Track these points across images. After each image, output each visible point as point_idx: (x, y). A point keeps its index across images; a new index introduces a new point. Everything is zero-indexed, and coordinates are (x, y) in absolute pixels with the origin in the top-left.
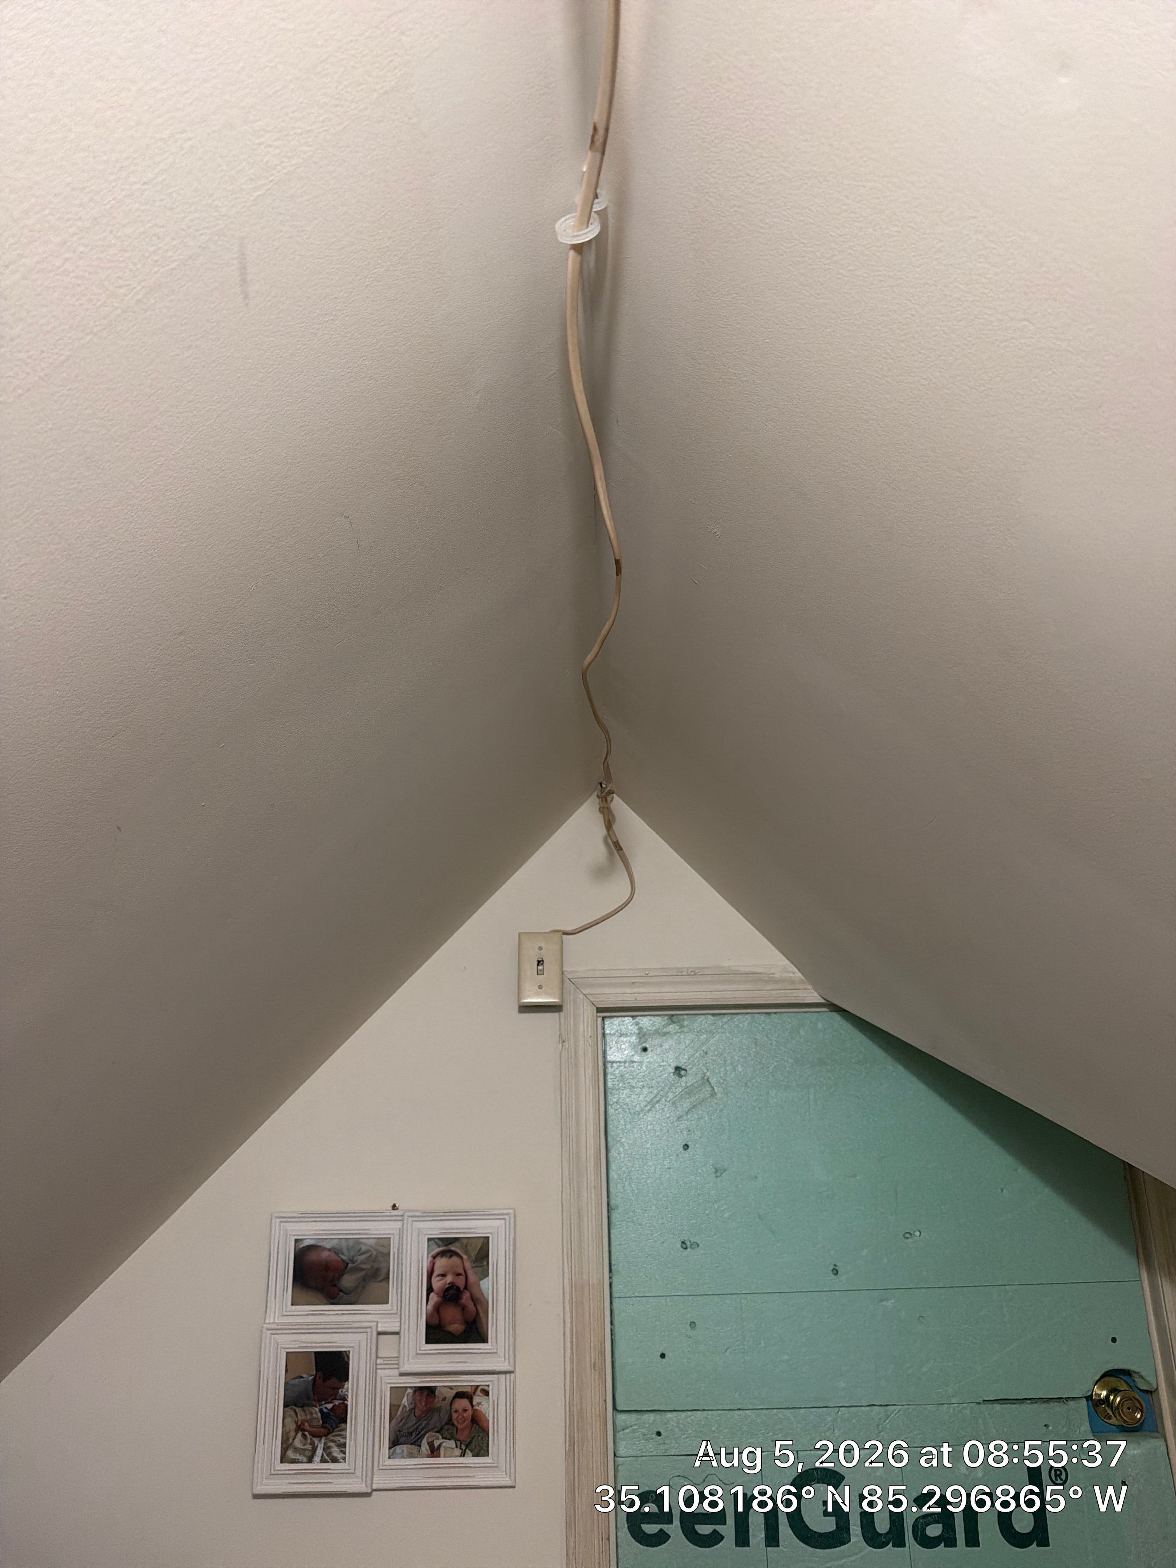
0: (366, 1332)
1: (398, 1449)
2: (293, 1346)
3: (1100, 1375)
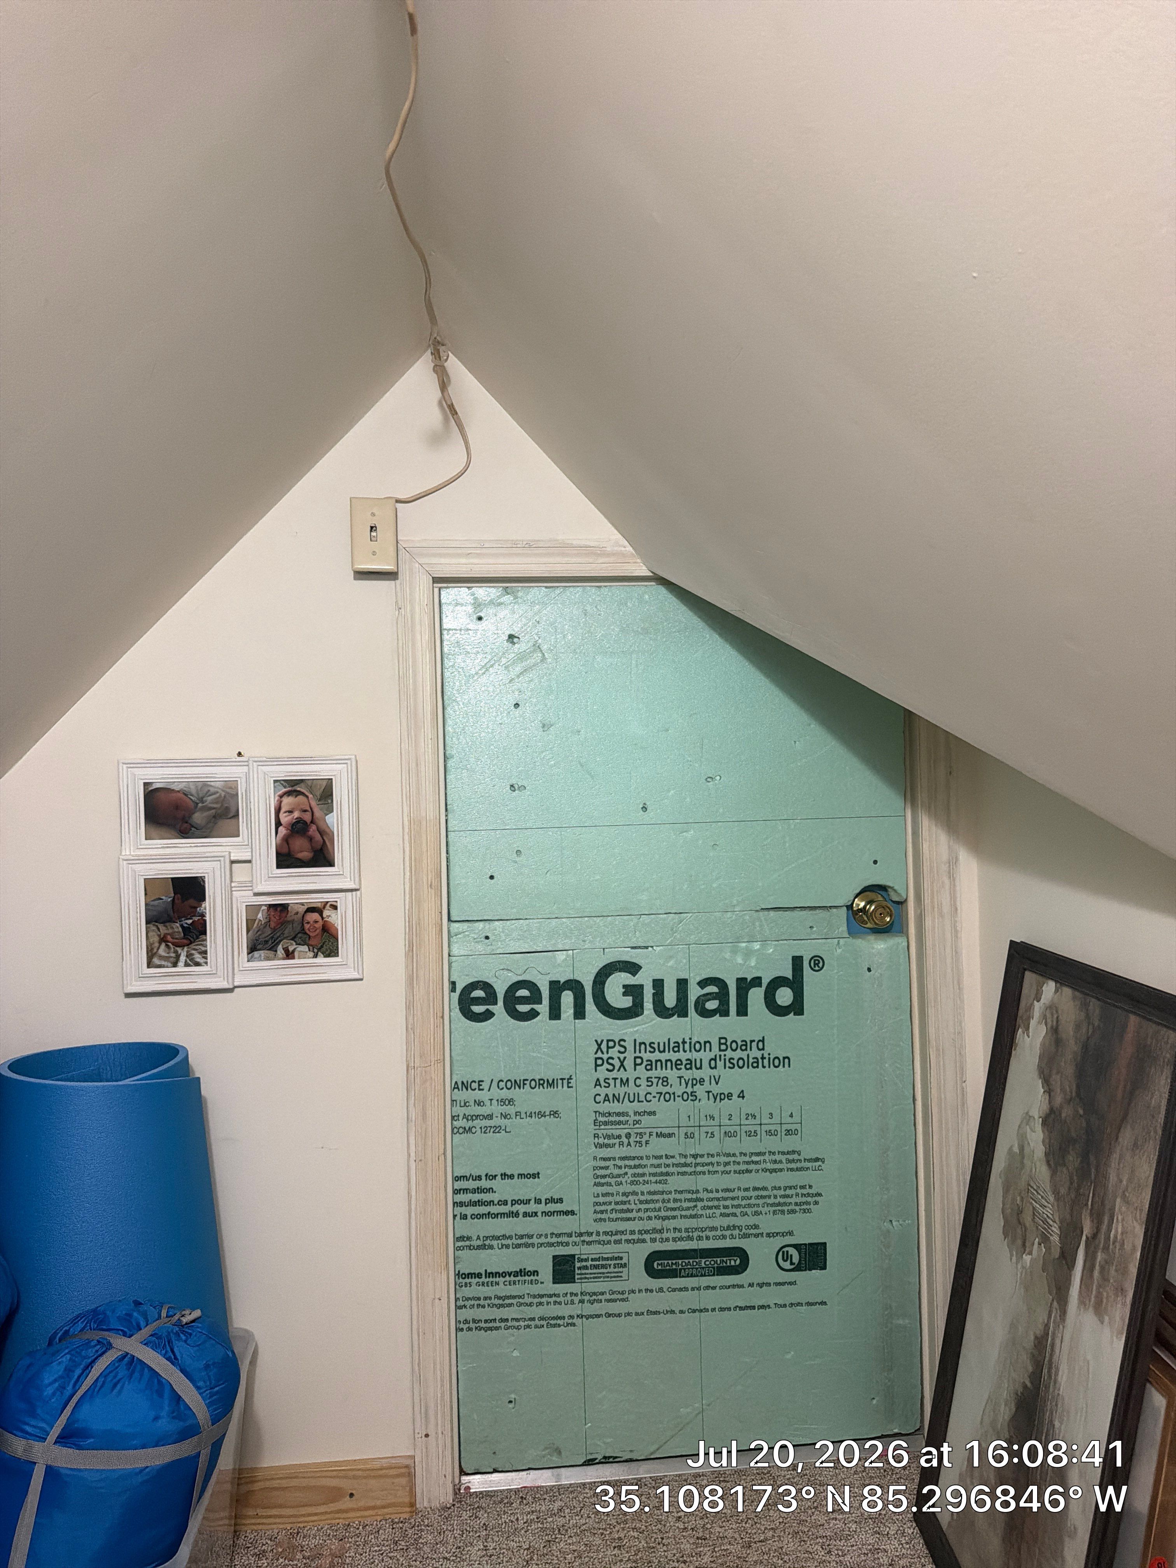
0: (220, 861)
1: (256, 954)
2: (151, 873)
3: (862, 887)
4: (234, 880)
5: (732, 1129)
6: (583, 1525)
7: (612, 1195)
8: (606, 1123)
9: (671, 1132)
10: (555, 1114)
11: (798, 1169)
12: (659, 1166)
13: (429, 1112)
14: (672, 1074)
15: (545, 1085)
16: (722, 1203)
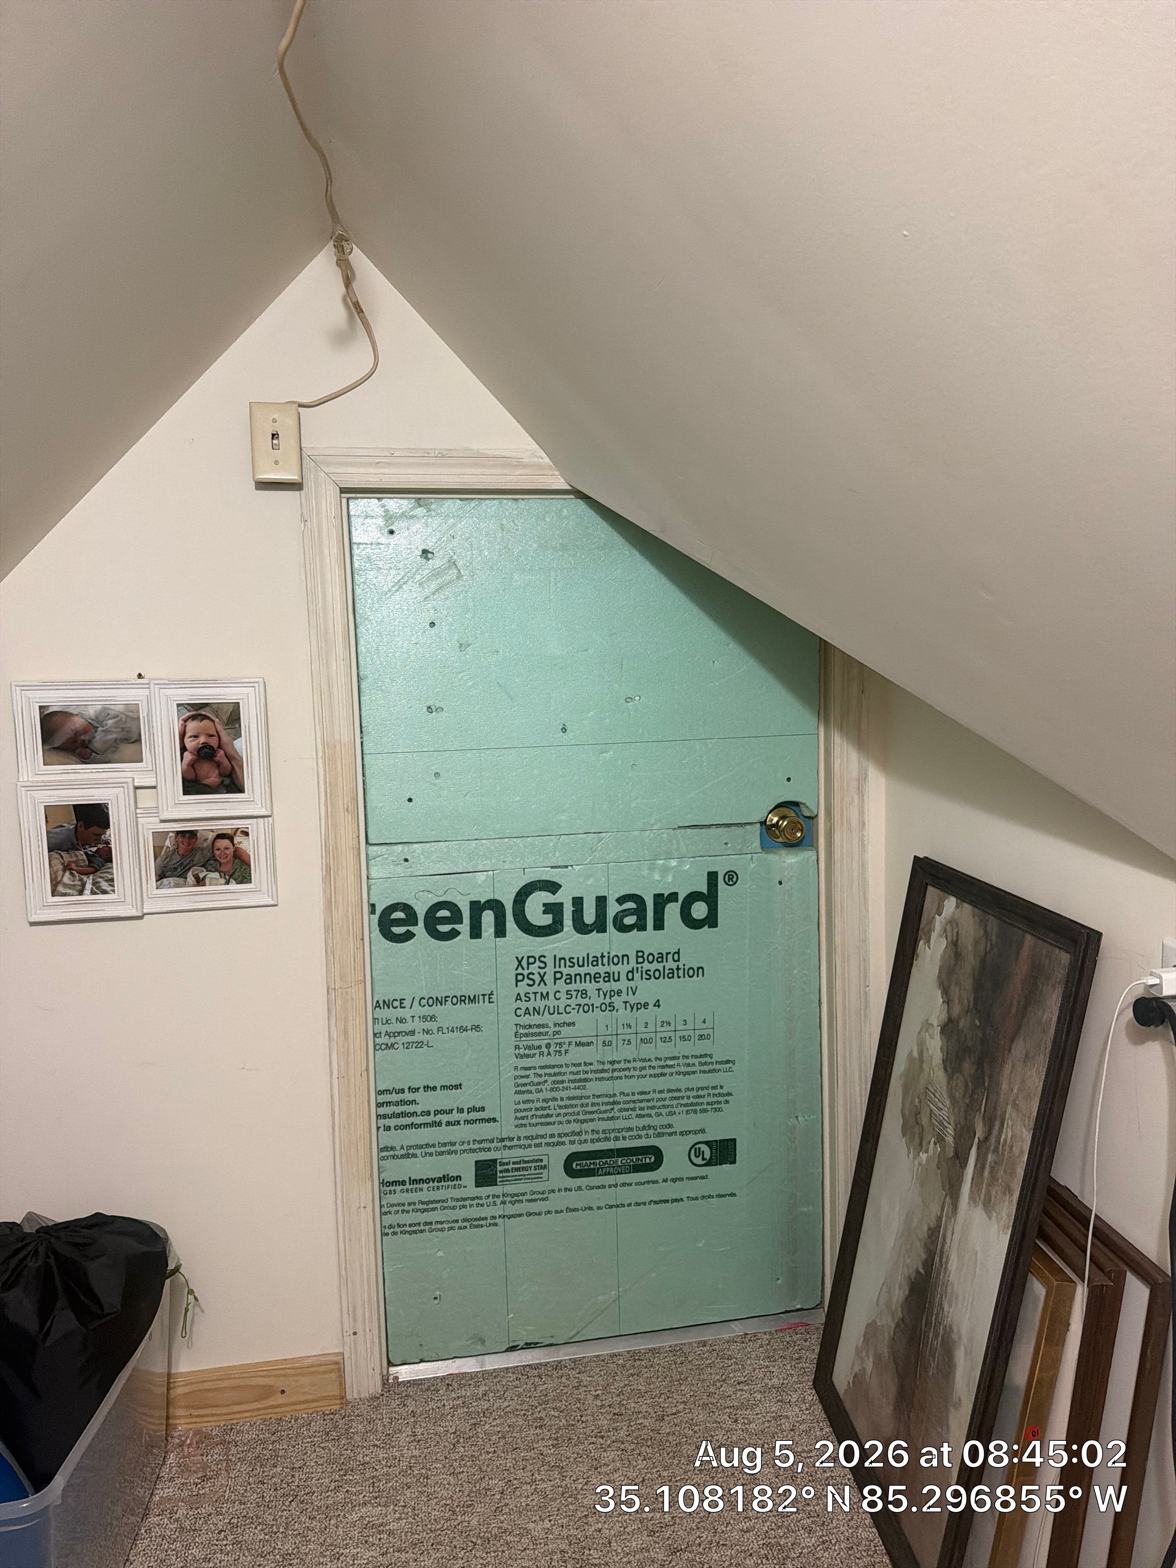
0: (123, 787)
1: (165, 881)
2: (52, 800)
3: (775, 804)
4: (139, 805)
5: (648, 1036)
6: (507, 1407)
7: (533, 1101)
8: (526, 1035)
9: (589, 1041)
10: (477, 1028)
11: (710, 1071)
12: (578, 1073)
13: (350, 1031)
14: (590, 987)
15: (467, 1001)
16: (637, 1105)
